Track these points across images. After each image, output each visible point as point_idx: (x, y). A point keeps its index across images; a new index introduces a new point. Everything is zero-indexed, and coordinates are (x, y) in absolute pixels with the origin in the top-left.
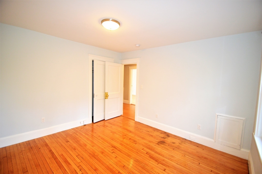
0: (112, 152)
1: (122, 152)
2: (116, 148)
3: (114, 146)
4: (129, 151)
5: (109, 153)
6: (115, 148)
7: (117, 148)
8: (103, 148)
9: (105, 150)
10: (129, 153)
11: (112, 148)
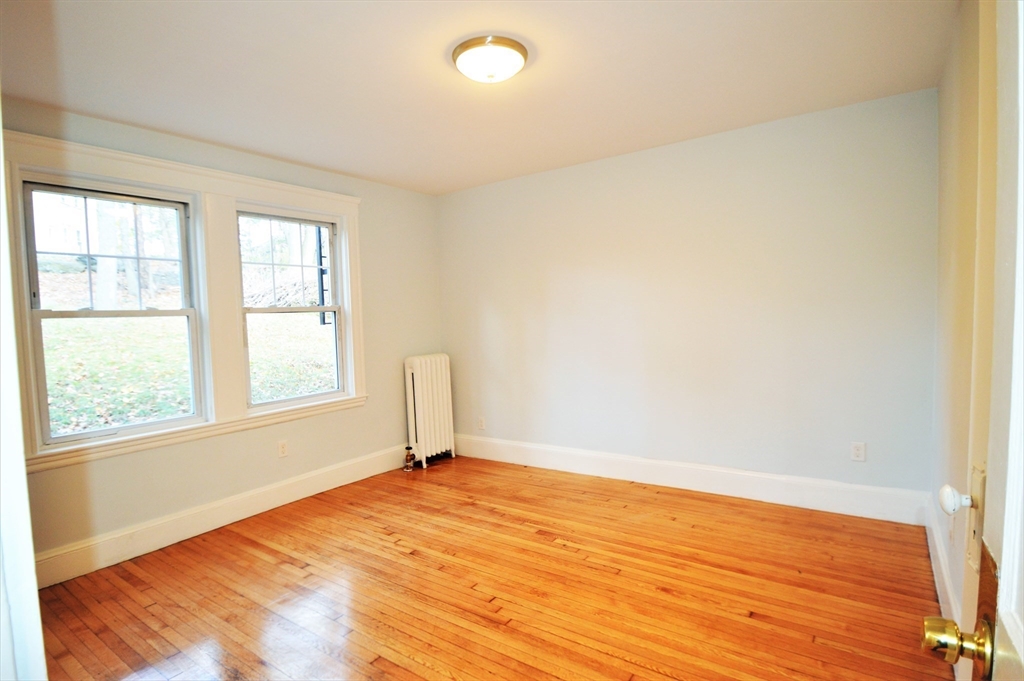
0: (496, 603)
1: (455, 609)
2: (484, 622)
3: (498, 627)
4: (420, 616)
5: (506, 596)
6: (491, 621)
7: (478, 618)
8: (548, 611)
9: (534, 606)
10: (421, 608)
11: (504, 615)
